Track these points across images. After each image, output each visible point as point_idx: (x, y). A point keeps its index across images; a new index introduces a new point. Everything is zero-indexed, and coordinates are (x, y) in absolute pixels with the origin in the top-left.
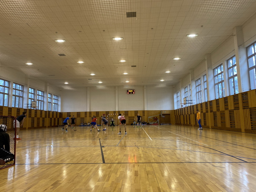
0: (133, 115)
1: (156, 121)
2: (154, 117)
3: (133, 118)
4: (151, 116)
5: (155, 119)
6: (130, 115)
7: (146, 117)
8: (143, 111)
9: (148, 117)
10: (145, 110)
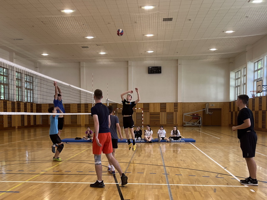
0: (158, 110)
1: (196, 120)
2: (193, 115)
3: (158, 116)
4: (188, 112)
5: (195, 117)
6: (152, 110)
7: (179, 113)
8: (174, 103)
9: (183, 113)
10: (179, 101)
